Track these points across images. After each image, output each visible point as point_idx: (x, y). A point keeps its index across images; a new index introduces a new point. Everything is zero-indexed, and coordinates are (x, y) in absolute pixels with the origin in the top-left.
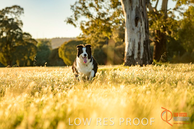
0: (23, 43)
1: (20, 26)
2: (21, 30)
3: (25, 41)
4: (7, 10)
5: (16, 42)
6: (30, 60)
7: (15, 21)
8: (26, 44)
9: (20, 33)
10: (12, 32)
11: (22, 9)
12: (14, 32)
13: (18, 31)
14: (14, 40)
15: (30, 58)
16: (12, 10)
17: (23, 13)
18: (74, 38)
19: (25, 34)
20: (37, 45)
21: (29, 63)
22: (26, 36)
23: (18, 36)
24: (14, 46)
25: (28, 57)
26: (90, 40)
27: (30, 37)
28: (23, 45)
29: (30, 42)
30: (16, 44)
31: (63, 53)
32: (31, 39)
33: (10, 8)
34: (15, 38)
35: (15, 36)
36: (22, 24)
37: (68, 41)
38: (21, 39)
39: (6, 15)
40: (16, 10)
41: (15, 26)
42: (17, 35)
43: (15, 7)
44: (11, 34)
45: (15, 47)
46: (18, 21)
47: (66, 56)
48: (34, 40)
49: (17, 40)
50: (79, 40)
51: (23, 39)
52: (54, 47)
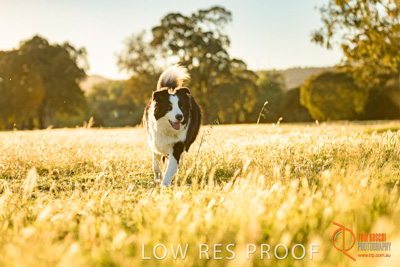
0: (232, 80)
1: (224, 47)
2: (226, 53)
3: (235, 74)
4: (201, 15)
5: (217, 76)
6: (245, 111)
7: (216, 36)
8: (237, 81)
9: (225, 59)
10: (211, 58)
11: (229, 14)
12: (214, 57)
13: (220, 57)
14: (214, 74)
15: (245, 106)
16: (210, 15)
17: (231, 20)
18: (329, 68)
19: (235, 60)
20: (258, 83)
21: (242, 117)
22: (236, 65)
23: (222, 66)
24: (214, 84)
25: (242, 105)
26: (360, 71)
27: (243, 67)
28: (232, 83)
29: (245, 76)
30: (218, 82)
31: (308, 97)
32: (246, 71)
33: (206, 12)
34: (216, 69)
35: (215, 65)
36: (228, 42)
37: (317, 74)
38: (226, 71)
39: (199, 24)
40: (217, 16)
41: (216, 46)
42: (220, 63)
43: (215, 9)
44: (209, 62)
45: (217, 86)
46: (221, 36)
47: (314, 103)
48: (251, 72)
49: (220, 73)
50: (339, 71)
51: (232, 70)
52: (290, 85)
